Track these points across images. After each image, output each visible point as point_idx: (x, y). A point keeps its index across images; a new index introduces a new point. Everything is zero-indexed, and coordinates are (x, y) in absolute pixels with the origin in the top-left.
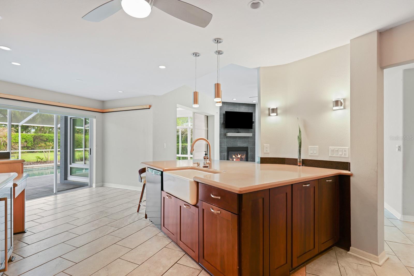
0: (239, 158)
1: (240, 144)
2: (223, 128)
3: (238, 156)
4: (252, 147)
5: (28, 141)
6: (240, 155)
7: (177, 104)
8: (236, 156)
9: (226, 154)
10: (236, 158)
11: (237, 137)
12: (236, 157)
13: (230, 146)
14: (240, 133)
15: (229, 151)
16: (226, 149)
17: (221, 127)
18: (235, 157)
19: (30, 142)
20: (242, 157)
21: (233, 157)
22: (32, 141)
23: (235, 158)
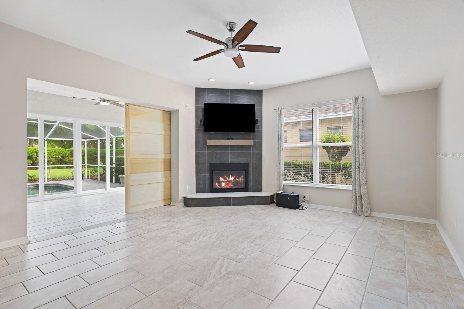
0: (231, 181)
1: (233, 159)
2: (202, 131)
3: (229, 178)
4: (256, 164)
5: (65, 156)
6: (233, 176)
7: (27, 78)
8: (225, 179)
9: (207, 175)
10: (226, 181)
11: (228, 146)
12: (227, 179)
13: (214, 161)
14: (232, 139)
15: (215, 170)
16: (208, 167)
17: (199, 130)
18: (223, 180)
19: (67, 157)
20: (238, 180)
21: (220, 180)
22: (69, 156)
23: (224, 182)
